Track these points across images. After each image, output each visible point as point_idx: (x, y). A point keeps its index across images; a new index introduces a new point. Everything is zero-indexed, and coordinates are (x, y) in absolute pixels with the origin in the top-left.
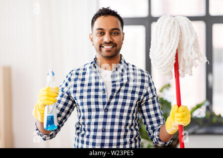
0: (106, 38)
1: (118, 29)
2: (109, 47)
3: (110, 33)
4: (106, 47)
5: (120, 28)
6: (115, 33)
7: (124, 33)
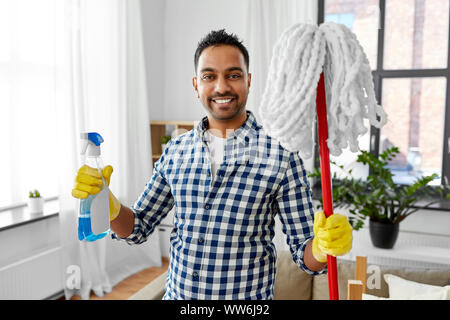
0: (219, 86)
1: (240, 69)
2: (224, 101)
3: (227, 77)
4: (221, 102)
5: (244, 67)
6: (234, 77)
7: (250, 75)
